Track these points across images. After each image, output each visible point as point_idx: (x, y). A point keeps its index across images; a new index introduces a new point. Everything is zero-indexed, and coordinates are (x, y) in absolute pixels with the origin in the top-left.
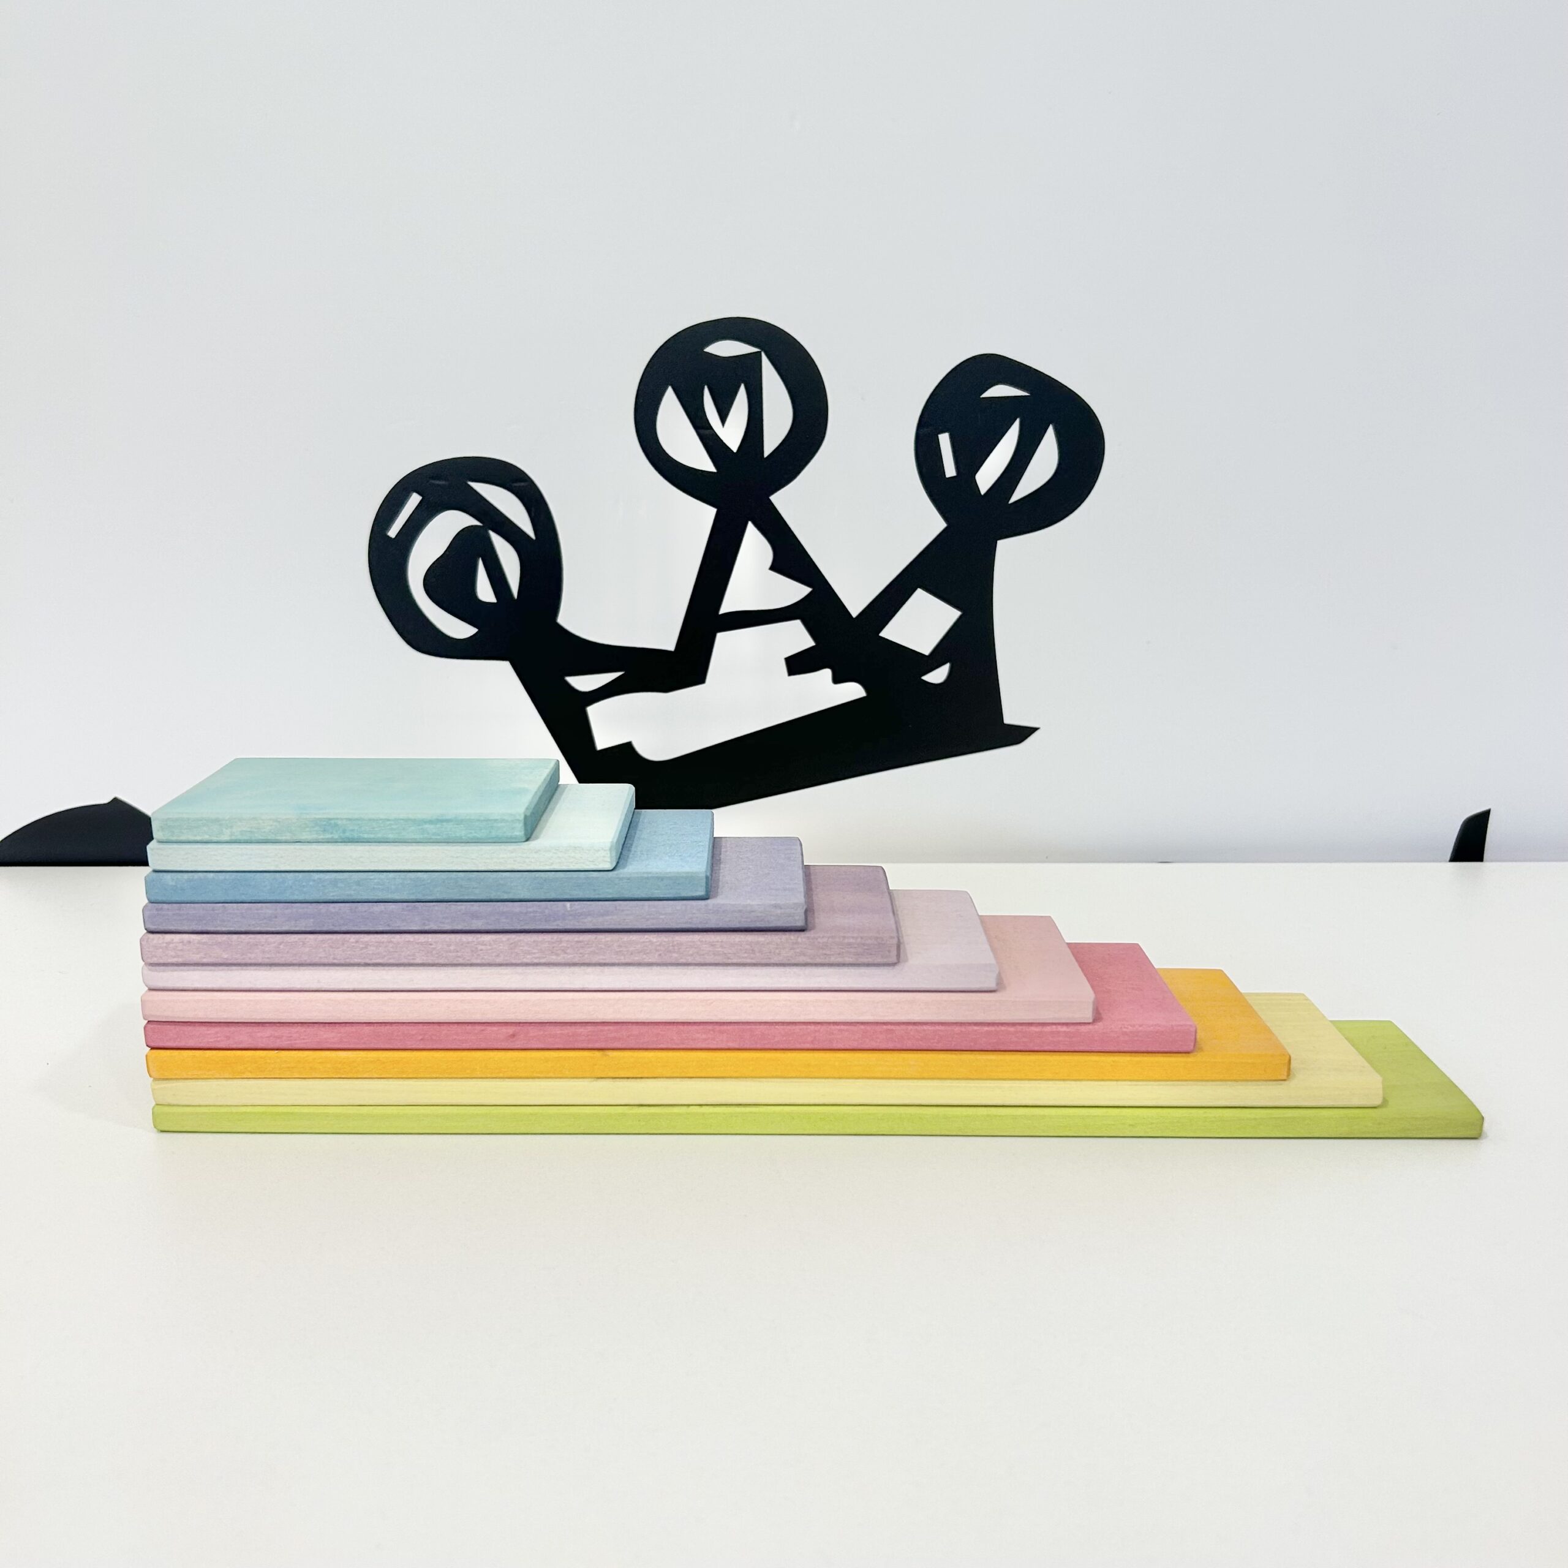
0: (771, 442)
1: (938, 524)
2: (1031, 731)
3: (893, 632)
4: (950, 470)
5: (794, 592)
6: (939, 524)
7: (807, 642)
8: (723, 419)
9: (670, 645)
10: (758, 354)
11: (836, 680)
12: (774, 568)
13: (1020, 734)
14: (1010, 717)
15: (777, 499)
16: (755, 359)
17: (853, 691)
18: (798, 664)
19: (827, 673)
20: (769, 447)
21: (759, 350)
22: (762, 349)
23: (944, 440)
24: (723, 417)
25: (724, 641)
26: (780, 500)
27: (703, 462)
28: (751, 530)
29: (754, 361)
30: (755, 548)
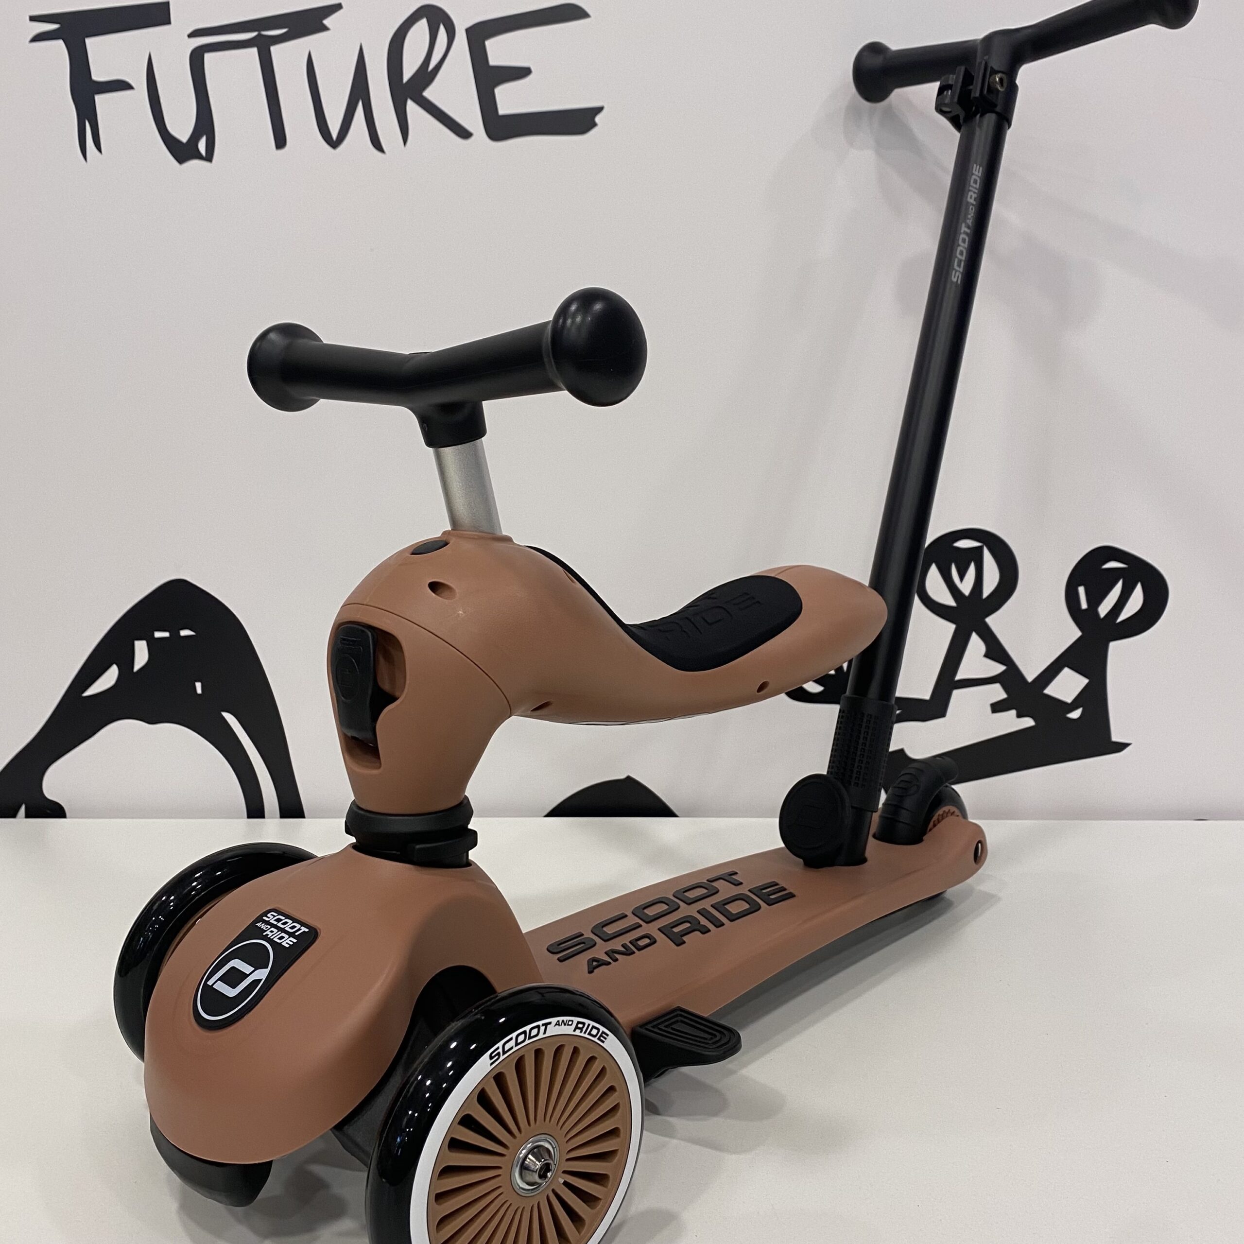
0: (986, 592)
2: (1127, 745)
3: (1051, 690)
4: (1084, 606)
5: (999, 668)
6: (1078, 634)
7: (1003, 695)
8: (962, 579)
9: (927, 697)
10: (982, 548)
11: (1019, 716)
12: (987, 655)
13: (1121, 747)
15: (989, 620)
17: (1028, 722)
18: (997, 707)
19: (1014, 712)
20: (985, 594)
21: (981, 545)
22: (984, 544)
23: (1081, 590)
24: (962, 577)
25: (956, 693)
26: (991, 620)
27: (950, 602)
28: (974, 637)
29: (979, 550)
30: (976, 645)
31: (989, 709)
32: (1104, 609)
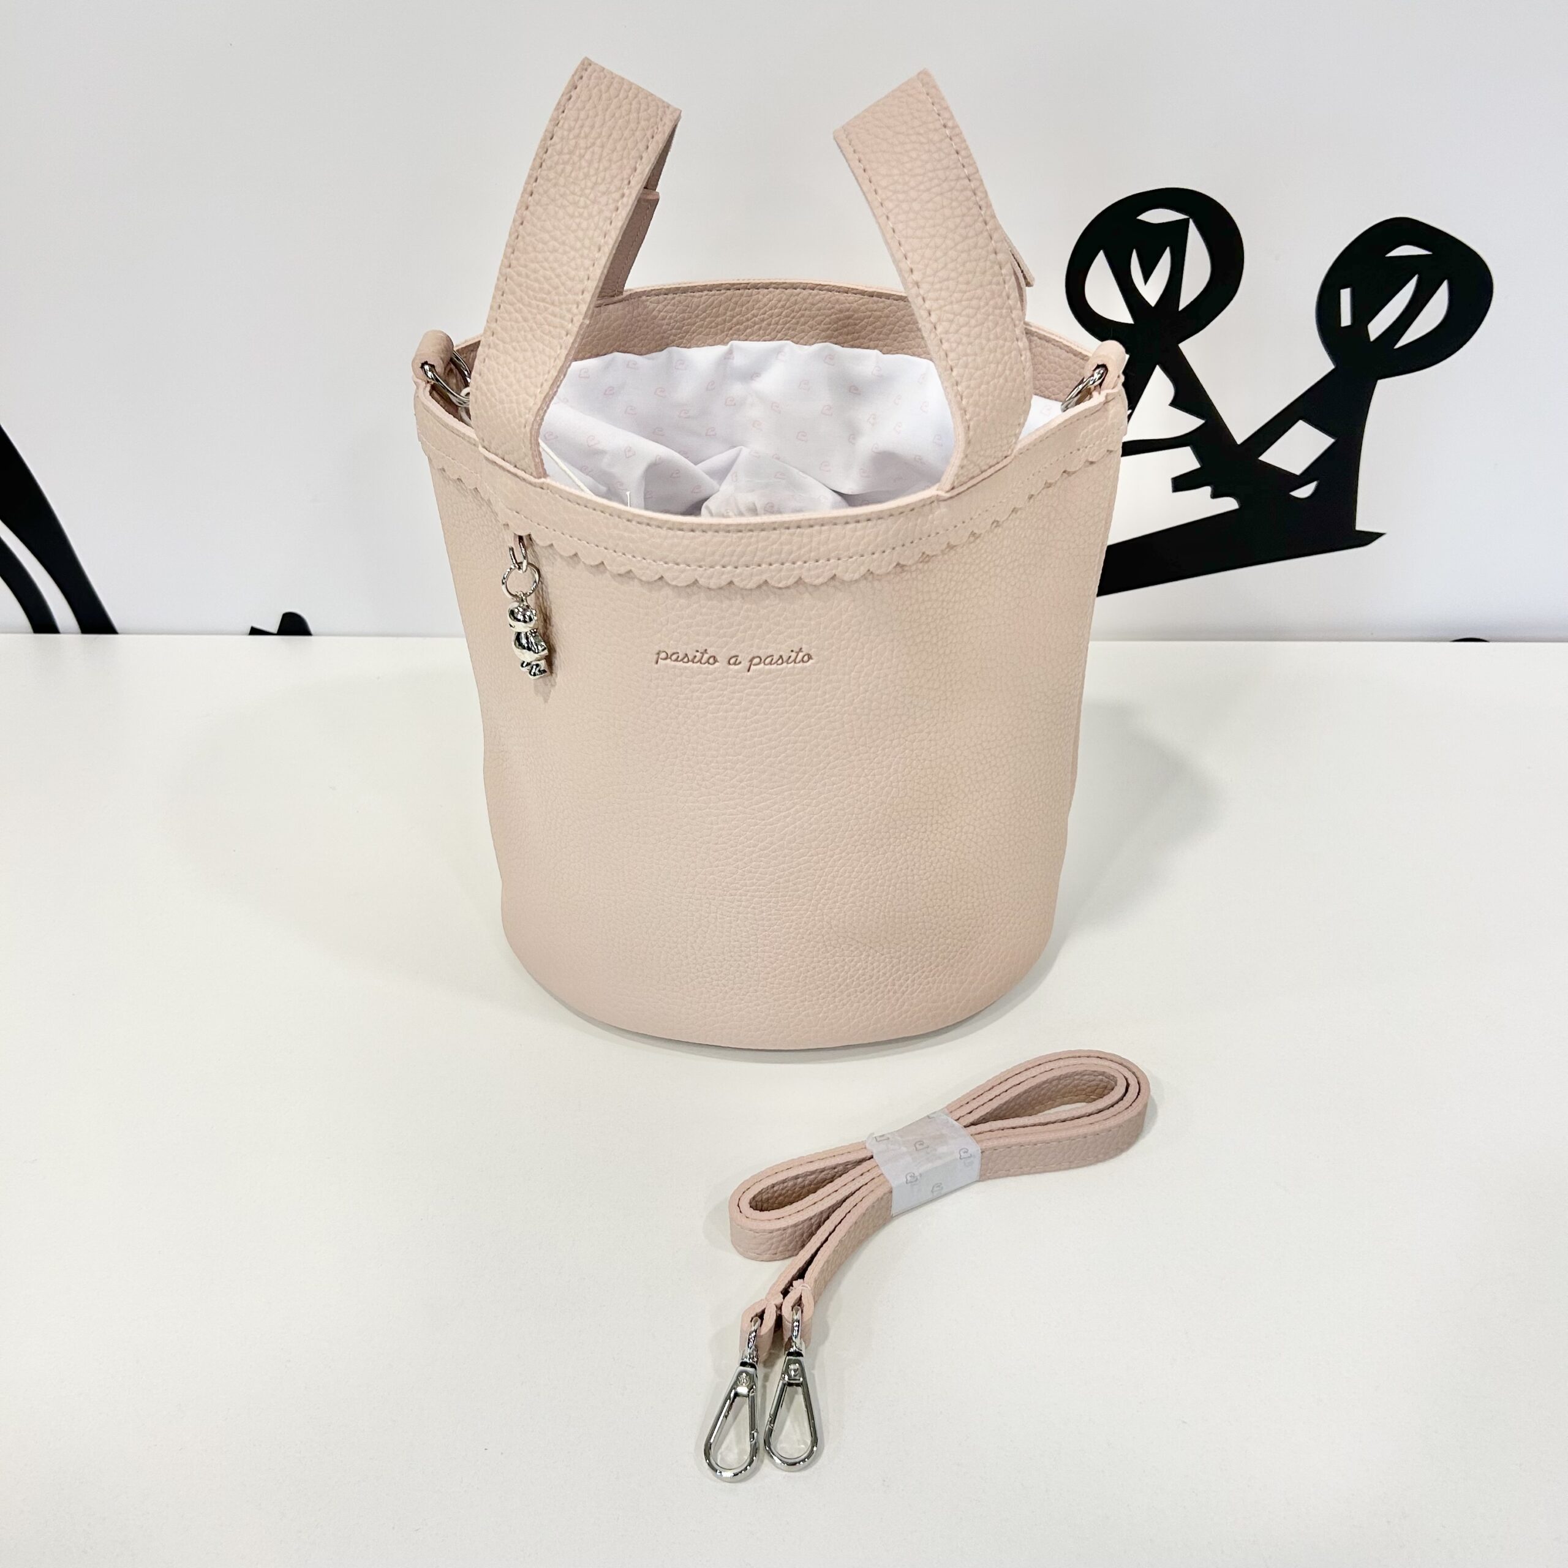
0: (1186, 298)
1: (1325, 365)
2: (1379, 535)
3: (1273, 456)
4: (1346, 320)
5: (1190, 423)
6: (1328, 367)
7: (1194, 465)
8: (1146, 278)
10: (1186, 222)
11: (1215, 495)
12: (1174, 404)
13: (1369, 538)
14: (1362, 525)
15: (1185, 346)
16: (1184, 224)
17: (1229, 504)
18: (1182, 483)
19: (1207, 490)
20: (1184, 302)
21: (1186, 217)
22: (1191, 217)
23: (1346, 295)
24: (1146, 276)
26: (1189, 348)
27: (1123, 316)
28: (1158, 372)
29: (1182, 226)
30: (1160, 386)
31: (1169, 485)
32: (1377, 327)
